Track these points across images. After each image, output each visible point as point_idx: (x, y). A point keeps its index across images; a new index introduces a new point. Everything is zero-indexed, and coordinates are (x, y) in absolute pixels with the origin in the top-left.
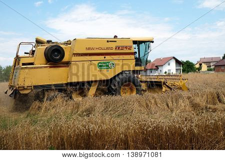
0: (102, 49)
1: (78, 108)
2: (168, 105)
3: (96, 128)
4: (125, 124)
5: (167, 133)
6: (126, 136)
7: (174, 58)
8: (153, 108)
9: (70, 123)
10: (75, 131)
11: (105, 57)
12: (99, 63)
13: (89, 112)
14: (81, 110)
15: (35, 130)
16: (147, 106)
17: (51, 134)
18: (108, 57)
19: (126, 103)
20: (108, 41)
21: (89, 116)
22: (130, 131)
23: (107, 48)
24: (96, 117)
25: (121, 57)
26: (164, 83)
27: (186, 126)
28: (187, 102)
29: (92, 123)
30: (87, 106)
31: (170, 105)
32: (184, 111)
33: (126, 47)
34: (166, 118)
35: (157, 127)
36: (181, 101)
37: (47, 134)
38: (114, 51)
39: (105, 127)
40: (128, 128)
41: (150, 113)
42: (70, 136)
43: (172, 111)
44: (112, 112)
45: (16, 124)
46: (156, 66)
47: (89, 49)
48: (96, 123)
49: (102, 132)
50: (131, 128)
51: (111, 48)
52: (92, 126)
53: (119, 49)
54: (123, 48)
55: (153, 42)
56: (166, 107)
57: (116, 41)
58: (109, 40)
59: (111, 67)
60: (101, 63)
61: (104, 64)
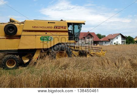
1: (59, 64)
2: (116, 64)
3: (70, 77)
4: (88, 75)
5: (115, 82)
6: (88, 82)
7: (120, 34)
8: (106, 66)
9: (54, 73)
10: (56, 78)
11: (46, 33)
12: (41, 37)
13: (66, 66)
14: (61, 65)
15: (33, 77)
16: (102, 64)
17: (42, 79)
18: (48, 33)
19: (89, 61)
20: (49, 23)
21: (65, 69)
22: (91, 79)
23: (48, 27)
24: (70, 70)
25: (58, 33)
26: (88, 53)
27: (127, 78)
28: (129, 62)
29: (68, 74)
30: (65, 63)
31: (117, 64)
32: (126, 68)
33: (62, 27)
34: (114, 72)
35: (108, 78)
36: (124, 62)
37: (40, 79)
38: (53, 29)
39: (75, 76)
40: (90, 78)
41: (104, 68)
42: (54, 81)
43: (118, 68)
44: (80, 67)
45: (21, 73)
46: (109, 39)
47: (35, 27)
48: (70, 74)
49: (74, 79)
50: (92, 77)
51: (51, 28)
52: (67, 75)
54: (60, 27)
55: (84, 24)
56: (114, 65)
57: (55, 23)
58: (50, 22)
59: (50, 40)
60: (43, 37)
61: (45, 38)
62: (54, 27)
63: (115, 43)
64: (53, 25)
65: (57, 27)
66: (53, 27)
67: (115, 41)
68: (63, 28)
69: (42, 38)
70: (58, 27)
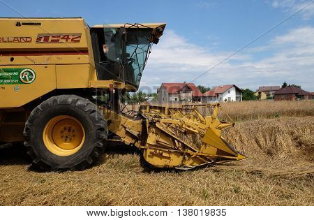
7: (234, 86)
11: (12, 60)
20: (18, 24)
23: (16, 40)
25: (54, 58)
33: (66, 37)
46: (217, 94)
57: (40, 24)
58: (21, 21)
59: (25, 79)
61: (6, 74)
62: (39, 39)
63: (226, 100)
64: (33, 32)
65: (46, 39)
66: (34, 40)
67: (226, 97)
68: (67, 39)
70: (51, 38)
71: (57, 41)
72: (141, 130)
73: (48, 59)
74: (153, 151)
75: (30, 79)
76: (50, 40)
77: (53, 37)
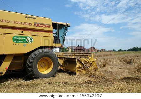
0: (19, 23)
11: (22, 32)
18: (25, 32)
20: (26, 17)
23: (25, 24)
25: (40, 33)
26: (78, 60)
33: (45, 25)
38: (32, 27)
47: (3, 21)
51: (30, 24)
53: (38, 25)
54: (42, 25)
57: (35, 19)
58: (28, 16)
60: (17, 37)
61: (20, 38)
62: (35, 25)
69: (15, 38)
70: (39, 25)
71: (42, 27)
72: (63, 63)
73: (38, 34)
74: (78, 69)
75: (31, 41)
76: (39, 26)
77: (40, 24)
